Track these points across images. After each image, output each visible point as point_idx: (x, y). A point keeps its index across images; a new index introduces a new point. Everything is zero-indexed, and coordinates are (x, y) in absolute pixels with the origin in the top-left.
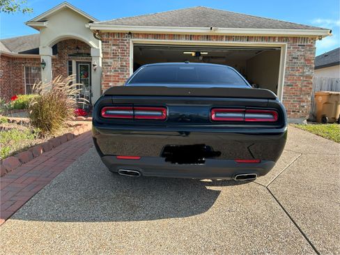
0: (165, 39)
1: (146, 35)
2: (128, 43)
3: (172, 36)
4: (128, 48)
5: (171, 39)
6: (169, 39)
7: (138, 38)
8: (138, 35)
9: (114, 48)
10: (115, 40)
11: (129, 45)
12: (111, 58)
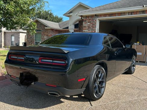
0: (116, 16)
1: (105, 15)
2: (96, 20)
3: (120, 14)
4: (96, 23)
5: (120, 16)
6: (118, 16)
7: (101, 17)
8: (100, 15)
9: (89, 24)
10: (89, 19)
11: (96, 22)
12: (87, 29)
